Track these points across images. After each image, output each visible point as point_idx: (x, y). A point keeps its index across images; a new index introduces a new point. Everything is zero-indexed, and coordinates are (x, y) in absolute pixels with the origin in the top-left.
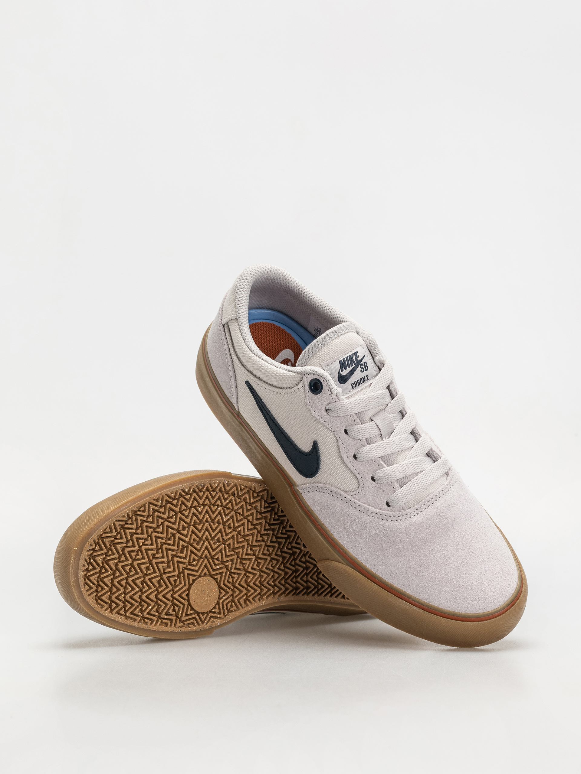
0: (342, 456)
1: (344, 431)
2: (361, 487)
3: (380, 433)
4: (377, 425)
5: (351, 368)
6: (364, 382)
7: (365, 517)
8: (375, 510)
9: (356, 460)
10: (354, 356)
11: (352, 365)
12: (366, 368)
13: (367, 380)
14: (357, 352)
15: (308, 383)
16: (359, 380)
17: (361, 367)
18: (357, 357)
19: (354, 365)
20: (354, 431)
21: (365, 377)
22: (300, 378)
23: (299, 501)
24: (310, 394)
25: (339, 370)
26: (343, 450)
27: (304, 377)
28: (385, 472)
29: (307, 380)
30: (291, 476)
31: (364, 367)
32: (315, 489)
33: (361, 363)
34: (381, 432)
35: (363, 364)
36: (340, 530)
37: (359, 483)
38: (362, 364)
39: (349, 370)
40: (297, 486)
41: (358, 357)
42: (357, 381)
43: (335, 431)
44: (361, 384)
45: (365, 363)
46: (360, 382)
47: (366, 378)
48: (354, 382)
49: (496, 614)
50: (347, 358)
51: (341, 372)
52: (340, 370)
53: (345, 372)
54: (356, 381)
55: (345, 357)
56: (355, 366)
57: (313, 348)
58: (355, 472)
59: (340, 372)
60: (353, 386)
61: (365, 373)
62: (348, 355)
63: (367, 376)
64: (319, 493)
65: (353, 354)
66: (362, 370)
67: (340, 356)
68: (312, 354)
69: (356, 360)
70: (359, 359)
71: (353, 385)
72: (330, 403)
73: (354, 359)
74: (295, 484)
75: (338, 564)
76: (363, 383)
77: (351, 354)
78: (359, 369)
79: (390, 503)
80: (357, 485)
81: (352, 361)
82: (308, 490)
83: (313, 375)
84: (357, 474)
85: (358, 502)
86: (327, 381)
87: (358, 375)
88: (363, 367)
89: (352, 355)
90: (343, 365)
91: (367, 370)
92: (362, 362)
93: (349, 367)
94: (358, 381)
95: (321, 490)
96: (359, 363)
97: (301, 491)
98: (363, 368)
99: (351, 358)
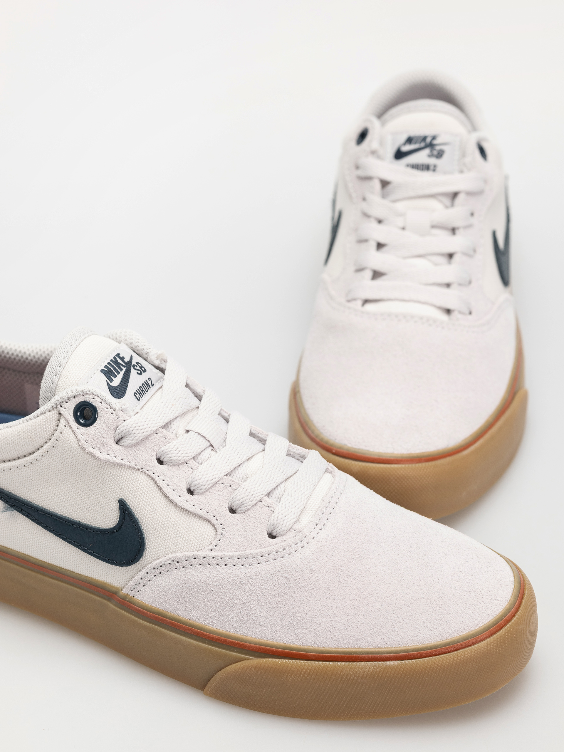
0: (171, 498)
1: (156, 461)
2: (220, 531)
3: (209, 444)
4: (199, 434)
5: (122, 373)
6: (149, 389)
7: (247, 570)
8: (257, 551)
9: (193, 495)
10: (117, 358)
11: (121, 370)
12: (143, 369)
13: (152, 385)
15: (72, 415)
16: (140, 387)
17: (136, 369)
18: (122, 359)
19: (124, 369)
20: (172, 452)
21: (148, 381)
22: (56, 417)
23: (135, 608)
24: (83, 429)
25: (107, 381)
26: (168, 490)
27: (62, 410)
28: (245, 490)
29: (68, 411)
30: (105, 581)
31: (138, 368)
32: (152, 575)
33: (132, 364)
34: (209, 442)
35: (136, 365)
36: (218, 612)
37: (214, 526)
38: (134, 366)
39: (120, 377)
40: (122, 590)
41: (124, 358)
42: (140, 388)
43: (143, 466)
44: (147, 391)
45: (137, 363)
46: (144, 389)
47: (150, 383)
48: (137, 391)
49: (507, 616)
50: (109, 363)
51: (111, 383)
53: (116, 382)
54: (138, 389)
55: (105, 363)
56: (126, 370)
57: (54, 368)
58: (200, 513)
59: (109, 383)
60: (137, 396)
61: (145, 376)
62: (108, 360)
63: (150, 380)
64: (160, 577)
65: (115, 356)
66: (139, 372)
67: (99, 366)
68: (56, 378)
69: (124, 362)
71: (137, 394)
72: (118, 427)
73: (119, 361)
74: (118, 588)
75: (239, 665)
76: (149, 391)
77: (111, 357)
78: (133, 372)
79: (273, 532)
80: (213, 531)
81: (118, 364)
82: (142, 585)
83: (74, 399)
84: (205, 515)
85: (226, 554)
86: (98, 396)
87: (136, 380)
89: (114, 358)
90: (108, 373)
92: (134, 363)
93: (119, 373)
95: (161, 570)
96: (129, 365)
97: (131, 594)
99: (114, 361)
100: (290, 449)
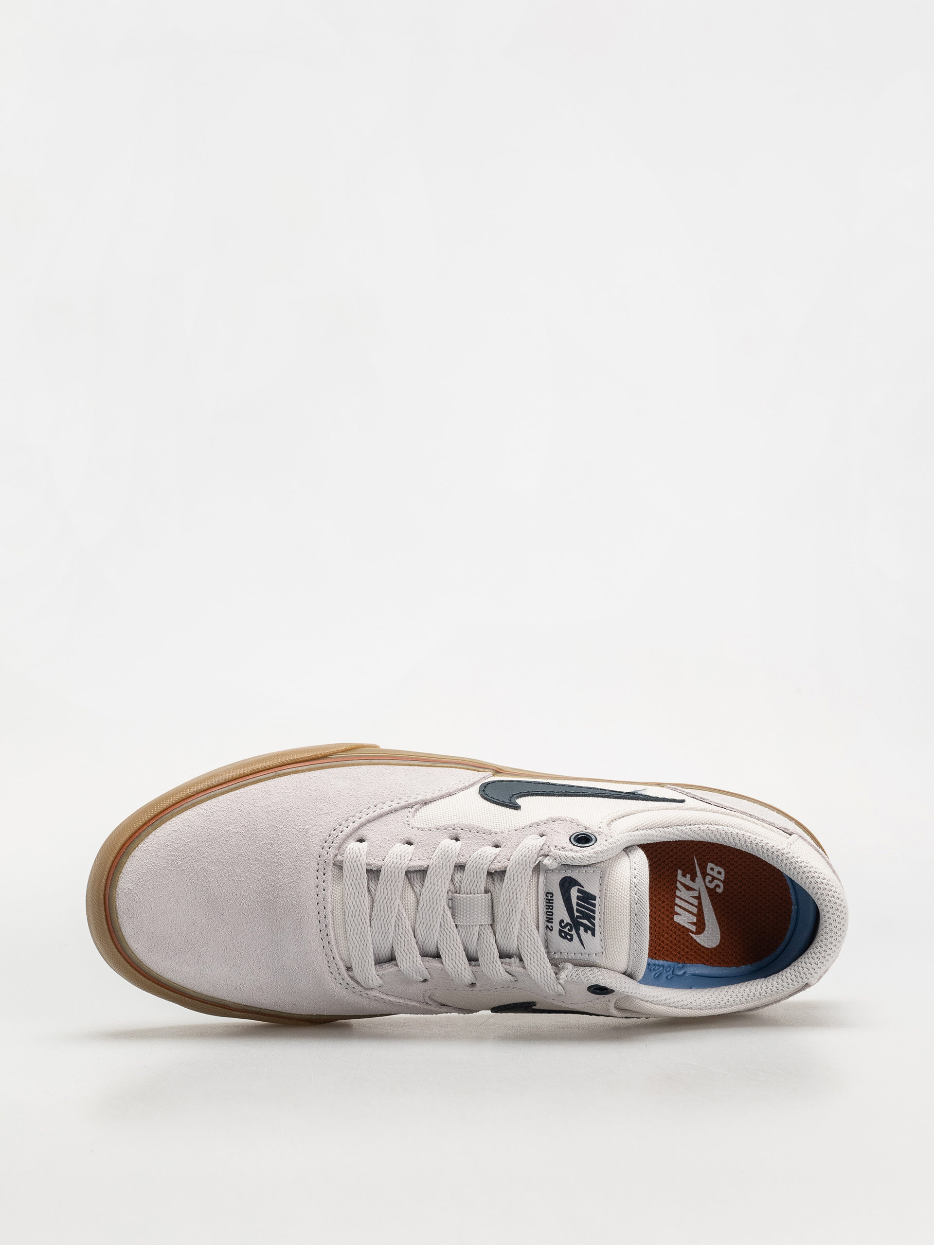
5: (575, 907)
10: (591, 926)
11: (578, 911)
12: (563, 935)
13: (547, 926)
14: (593, 934)
16: (553, 909)
17: (568, 924)
19: (576, 914)
21: (551, 924)
31: (566, 930)
33: (574, 930)
35: (571, 933)
38: (570, 930)
39: (574, 901)
41: (586, 931)
44: (547, 912)
45: (571, 940)
46: (550, 910)
47: (549, 925)
48: (553, 900)
50: (594, 912)
51: (578, 889)
52: (582, 889)
54: (553, 904)
55: (597, 909)
56: (574, 915)
59: (579, 887)
60: (549, 895)
61: (556, 927)
62: (597, 915)
63: (551, 928)
65: (594, 926)
66: (563, 925)
67: (601, 903)
69: (583, 925)
70: (582, 929)
71: (551, 897)
73: (585, 922)
76: (545, 916)
77: (597, 922)
78: (567, 920)
81: (584, 916)
87: (560, 913)
88: (567, 928)
89: (594, 924)
90: (587, 898)
91: (560, 931)
92: (573, 932)
93: (578, 904)
94: (551, 908)
96: (576, 924)
98: (565, 927)
99: (591, 918)
100: (395, 962)
